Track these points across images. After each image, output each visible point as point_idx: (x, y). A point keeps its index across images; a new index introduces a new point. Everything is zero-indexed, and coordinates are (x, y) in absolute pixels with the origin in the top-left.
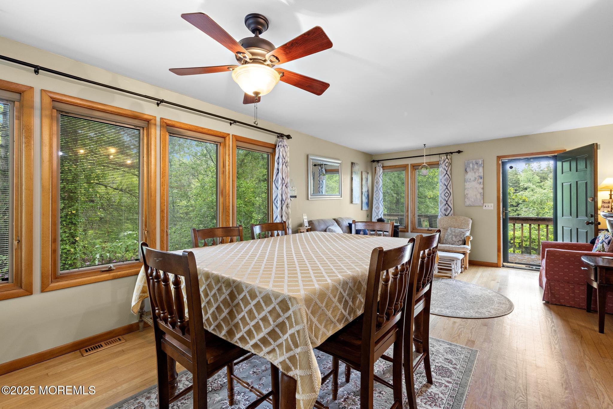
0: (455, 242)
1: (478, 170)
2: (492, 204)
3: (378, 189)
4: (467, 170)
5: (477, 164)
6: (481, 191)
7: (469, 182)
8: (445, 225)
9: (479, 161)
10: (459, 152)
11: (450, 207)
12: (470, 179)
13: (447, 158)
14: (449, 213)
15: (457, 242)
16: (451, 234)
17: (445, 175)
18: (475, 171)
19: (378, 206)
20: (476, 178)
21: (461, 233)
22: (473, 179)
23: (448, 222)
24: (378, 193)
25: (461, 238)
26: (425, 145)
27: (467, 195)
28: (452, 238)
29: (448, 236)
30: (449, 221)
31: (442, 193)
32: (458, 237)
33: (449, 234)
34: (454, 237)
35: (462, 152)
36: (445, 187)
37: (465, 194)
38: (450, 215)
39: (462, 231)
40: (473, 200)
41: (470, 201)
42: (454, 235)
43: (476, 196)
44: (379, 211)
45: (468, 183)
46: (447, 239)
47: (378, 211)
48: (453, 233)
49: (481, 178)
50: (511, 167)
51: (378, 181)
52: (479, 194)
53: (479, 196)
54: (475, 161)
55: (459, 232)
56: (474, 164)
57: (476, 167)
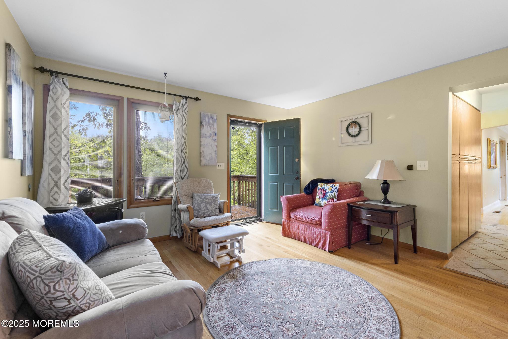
0: (211, 211)
1: (213, 125)
2: (224, 164)
3: (58, 130)
4: (203, 123)
5: (212, 118)
6: (215, 149)
7: (205, 137)
8: (187, 191)
9: (214, 116)
10: (197, 99)
11: (186, 167)
12: (206, 134)
13: (186, 103)
14: (185, 175)
15: (214, 211)
16: (202, 202)
17: (184, 125)
18: (210, 125)
19: (59, 165)
20: (211, 134)
21: (215, 199)
22: (208, 134)
23: (191, 187)
24: (58, 138)
25: (216, 204)
26: (165, 74)
27: (203, 153)
28: (206, 206)
29: (199, 205)
30: (192, 185)
31: (179, 147)
32: (213, 205)
33: (199, 202)
34: (208, 205)
35: (200, 100)
36: (183, 141)
37: (201, 151)
38: (186, 176)
39: (214, 197)
40: (208, 159)
41: (206, 160)
42: (208, 203)
43: (211, 155)
44: (60, 178)
45: (204, 139)
46: (200, 209)
47: (58, 176)
48: (205, 200)
49: (216, 135)
50: (233, 128)
51: (59, 113)
52: (214, 153)
53: (213, 154)
54: (211, 115)
55: (212, 198)
56: (210, 117)
57: (211, 121)
